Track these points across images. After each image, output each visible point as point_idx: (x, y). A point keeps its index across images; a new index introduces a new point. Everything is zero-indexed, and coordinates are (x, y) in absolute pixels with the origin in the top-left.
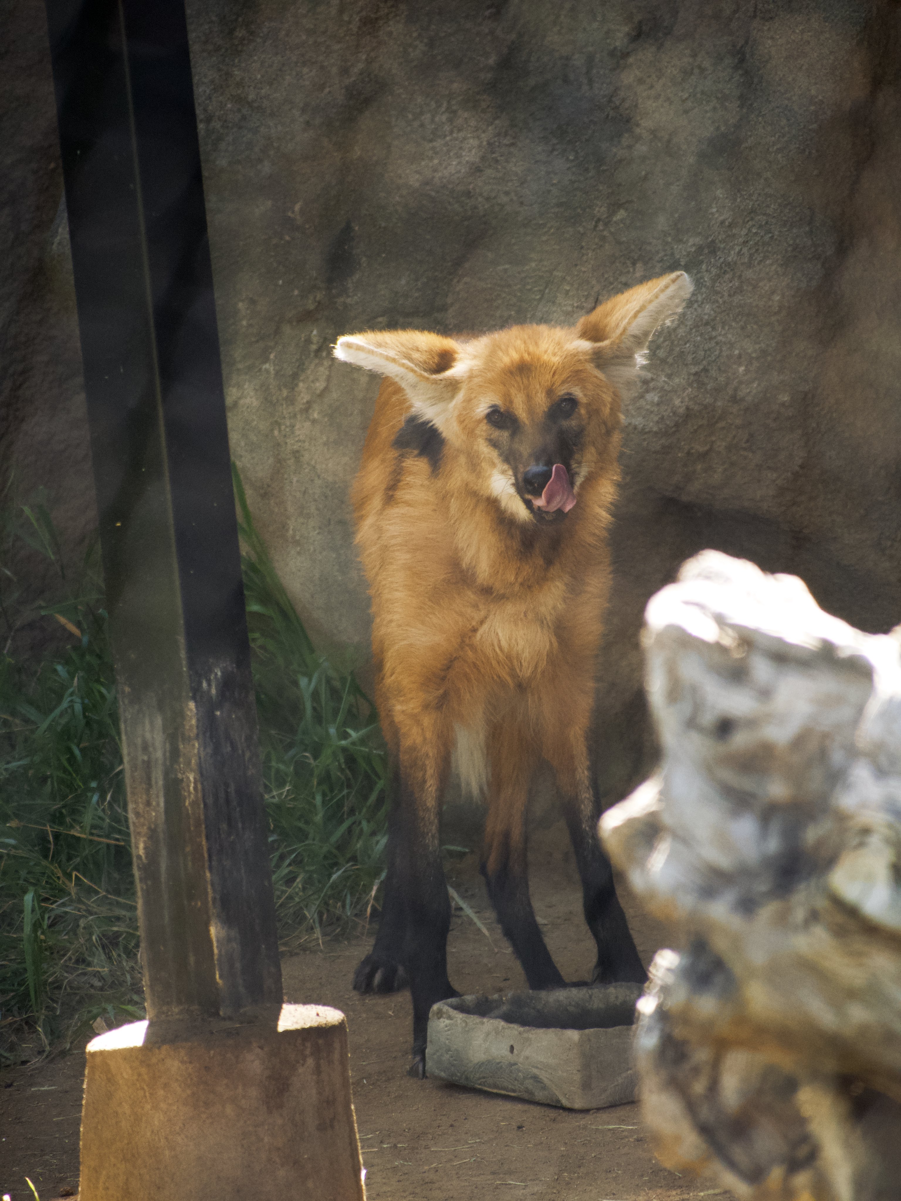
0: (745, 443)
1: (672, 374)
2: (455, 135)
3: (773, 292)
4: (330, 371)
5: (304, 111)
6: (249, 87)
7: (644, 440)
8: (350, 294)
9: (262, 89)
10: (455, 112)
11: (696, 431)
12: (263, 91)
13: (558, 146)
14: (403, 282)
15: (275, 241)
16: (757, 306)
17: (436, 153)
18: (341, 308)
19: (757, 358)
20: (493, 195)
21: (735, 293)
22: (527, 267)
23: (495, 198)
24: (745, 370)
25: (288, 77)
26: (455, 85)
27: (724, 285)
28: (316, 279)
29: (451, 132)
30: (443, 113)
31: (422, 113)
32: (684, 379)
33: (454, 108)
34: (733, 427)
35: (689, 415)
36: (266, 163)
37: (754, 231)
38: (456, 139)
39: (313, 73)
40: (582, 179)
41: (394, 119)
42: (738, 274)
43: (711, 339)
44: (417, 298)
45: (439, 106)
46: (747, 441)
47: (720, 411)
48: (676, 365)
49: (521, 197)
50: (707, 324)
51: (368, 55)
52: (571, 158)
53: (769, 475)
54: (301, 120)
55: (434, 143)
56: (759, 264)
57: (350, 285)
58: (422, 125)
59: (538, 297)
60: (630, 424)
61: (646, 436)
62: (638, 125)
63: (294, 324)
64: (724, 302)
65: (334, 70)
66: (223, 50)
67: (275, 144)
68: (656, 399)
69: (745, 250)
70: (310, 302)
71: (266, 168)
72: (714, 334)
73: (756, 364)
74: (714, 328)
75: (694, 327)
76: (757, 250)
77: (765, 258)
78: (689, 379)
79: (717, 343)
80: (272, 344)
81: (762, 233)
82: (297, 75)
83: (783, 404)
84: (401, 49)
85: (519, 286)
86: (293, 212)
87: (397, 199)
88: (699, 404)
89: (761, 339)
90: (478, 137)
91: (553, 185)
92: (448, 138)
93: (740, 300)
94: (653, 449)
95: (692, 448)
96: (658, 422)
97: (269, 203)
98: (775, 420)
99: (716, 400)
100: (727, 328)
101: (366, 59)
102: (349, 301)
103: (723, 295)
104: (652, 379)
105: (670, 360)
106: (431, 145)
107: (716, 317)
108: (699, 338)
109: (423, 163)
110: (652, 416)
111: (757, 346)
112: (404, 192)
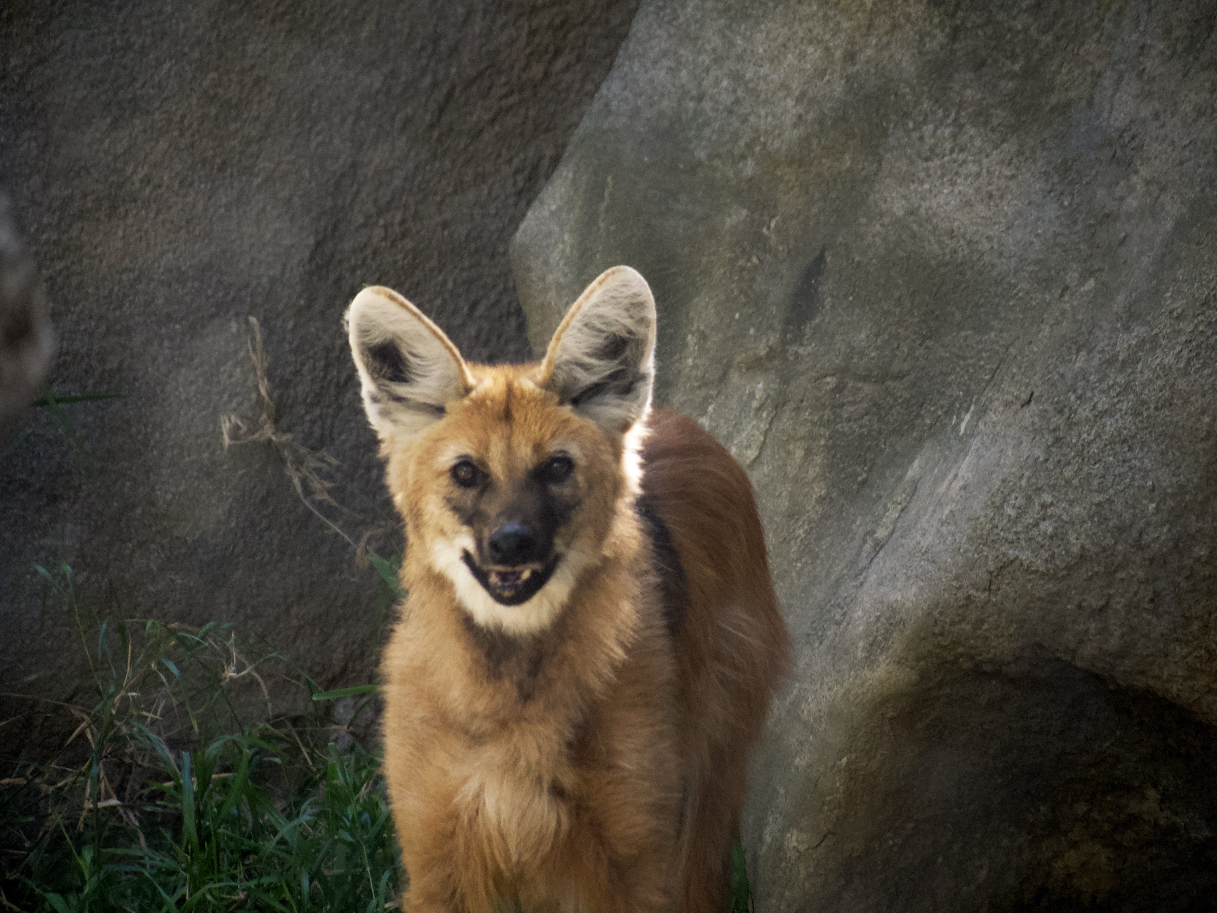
0: (1149, 603)
1: (1073, 501)
2: (954, 156)
3: (1204, 412)
4: (765, 437)
5: (799, 100)
6: (749, 62)
7: (1030, 581)
8: (805, 342)
9: (762, 66)
10: (961, 126)
11: (1091, 578)
12: (762, 70)
13: (1058, 187)
14: (863, 336)
15: (741, 262)
16: (1183, 427)
17: (929, 176)
18: (791, 358)
19: (1173, 495)
20: (977, 238)
21: (1163, 405)
22: (986, 337)
23: (977, 242)
24: (1155, 508)
25: (790, 56)
26: (969, 92)
27: (1153, 393)
28: (774, 317)
29: (952, 151)
30: (949, 125)
31: (925, 122)
32: (1085, 509)
33: (962, 121)
34: (1134, 580)
35: (1083, 557)
36: (750, 162)
37: (1201, 328)
38: (955, 161)
39: (817, 55)
40: (1067, 232)
41: (892, 126)
42: (1171, 382)
43: (1124, 461)
44: (873, 358)
45: (946, 116)
46: (1152, 600)
47: (1120, 558)
48: (1080, 490)
49: (1003, 245)
50: (1125, 441)
51: (880, 40)
52: (1066, 203)
53: (1178, 648)
54: (794, 111)
55: (930, 164)
56: (1195, 372)
57: (808, 331)
58: (921, 138)
59: (987, 377)
60: (1017, 558)
61: (1031, 577)
62: (1136, 172)
63: (744, 370)
64: (1149, 416)
65: (838, 54)
66: (733, 12)
67: (762, 139)
68: (1050, 530)
69: (1185, 353)
70: (762, 345)
71: (749, 168)
72: (1129, 455)
73: (1170, 503)
74: (1131, 449)
75: (1110, 443)
76: (1198, 354)
77: (1204, 365)
78: (1090, 509)
79: (1130, 468)
80: (714, 392)
81: (1209, 333)
82: (800, 54)
83: (1198, 560)
84: (917, 37)
85: (973, 360)
86: (769, 228)
87: (878, 227)
88: (1097, 544)
89: (1181, 470)
90: (980, 163)
91: (1037, 235)
92: (946, 159)
93: (1166, 416)
94: (1037, 595)
95: (1084, 600)
96: (1046, 561)
97: (744, 212)
98: (1187, 578)
99: (1116, 543)
100: (1146, 450)
101: (877, 45)
102: (801, 351)
103: (1150, 407)
104: (1052, 504)
105: (1075, 482)
106: (925, 165)
107: (1136, 434)
108: (1111, 459)
109: (912, 187)
110: (1042, 551)
111: (1174, 480)
112: (887, 221)
